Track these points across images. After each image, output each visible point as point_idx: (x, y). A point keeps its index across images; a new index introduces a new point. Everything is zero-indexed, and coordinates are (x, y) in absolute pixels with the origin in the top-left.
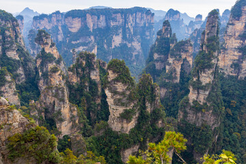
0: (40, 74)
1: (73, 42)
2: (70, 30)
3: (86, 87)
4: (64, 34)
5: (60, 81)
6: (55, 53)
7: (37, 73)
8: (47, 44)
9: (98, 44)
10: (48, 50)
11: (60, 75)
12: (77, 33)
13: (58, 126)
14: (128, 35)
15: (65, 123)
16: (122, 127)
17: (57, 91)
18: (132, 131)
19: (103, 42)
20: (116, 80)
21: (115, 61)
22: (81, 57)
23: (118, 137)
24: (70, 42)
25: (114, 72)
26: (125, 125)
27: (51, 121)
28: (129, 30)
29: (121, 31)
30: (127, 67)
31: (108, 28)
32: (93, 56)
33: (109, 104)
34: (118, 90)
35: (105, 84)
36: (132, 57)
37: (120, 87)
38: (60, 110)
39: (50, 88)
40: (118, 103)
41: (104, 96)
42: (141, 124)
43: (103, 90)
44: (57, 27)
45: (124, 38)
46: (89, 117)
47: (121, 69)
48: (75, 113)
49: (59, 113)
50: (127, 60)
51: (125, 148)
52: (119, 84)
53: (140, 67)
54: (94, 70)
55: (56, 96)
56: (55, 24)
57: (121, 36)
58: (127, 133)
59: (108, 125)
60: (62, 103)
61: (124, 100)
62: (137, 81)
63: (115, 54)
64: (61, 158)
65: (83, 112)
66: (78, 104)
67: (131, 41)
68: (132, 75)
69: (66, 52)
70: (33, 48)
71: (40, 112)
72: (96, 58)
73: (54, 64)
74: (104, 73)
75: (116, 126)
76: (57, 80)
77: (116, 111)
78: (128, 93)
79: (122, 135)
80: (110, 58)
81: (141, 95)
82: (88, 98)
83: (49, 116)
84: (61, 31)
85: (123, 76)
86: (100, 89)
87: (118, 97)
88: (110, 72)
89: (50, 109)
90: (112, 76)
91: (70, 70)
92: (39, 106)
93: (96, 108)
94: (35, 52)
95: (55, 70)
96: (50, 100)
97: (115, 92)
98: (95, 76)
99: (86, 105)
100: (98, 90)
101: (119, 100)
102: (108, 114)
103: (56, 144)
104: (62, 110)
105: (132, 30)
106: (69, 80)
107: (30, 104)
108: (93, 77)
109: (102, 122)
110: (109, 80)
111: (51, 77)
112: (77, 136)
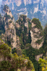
0: (5, 23)
1: (18, 11)
2: (17, 5)
3: (22, 29)
4: (14, 7)
5: (13, 27)
6: (11, 15)
7: (4, 23)
8: (8, 11)
9: (28, 11)
10: (8, 14)
11: (13, 24)
12: (20, 6)
13: (12, 44)
14: (41, 7)
15: (14, 43)
16: (36, 47)
17: (11, 30)
18: (40, 48)
19: (30, 10)
20: (35, 27)
21: (35, 19)
22: (21, 17)
23: (34, 50)
24: (17, 10)
25: (34, 23)
26: (38, 46)
27: (9, 42)
28: (42, 5)
29: (38, 5)
30: (40, 21)
31: (32, 4)
32: (26, 16)
33: (32, 37)
34: (36, 31)
35: (30, 28)
36: (42, 17)
37: (36, 30)
38: (12, 38)
39: (9, 29)
40: (35, 36)
41: (30, 34)
42: (44, 46)
43: (29, 31)
44: (12, 4)
45: (39, 9)
46: (23, 42)
47: (37, 23)
48: (18, 40)
49: (12, 39)
50: (40, 18)
51: (37, 55)
52: (36, 29)
53: (45, 22)
54: (26, 22)
55: (11, 32)
56: (11, 2)
57: (38, 8)
58: (38, 49)
59: (31, 45)
60: (13, 35)
61: (38, 36)
62: (44, 28)
63: (35, 16)
64: (13, 56)
65: (21, 39)
66: (19, 36)
67: (42, 10)
68: (42, 25)
69: (15, 14)
70: (3, 12)
71: (5, 38)
72: (27, 18)
73: (11, 19)
74: (30, 24)
75: (34, 46)
76: (11, 26)
77: (34, 40)
78: (40, 33)
79: (36, 49)
80: (33, 18)
81: (45, 34)
82: (23, 34)
83: (9, 40)
84: (13, 6)
85: (38, 25)
86: (28, 31)
87: (35, 34)
88: (33, 24)
89: (9, 37)
90: (33, 25)
91: (17, 22)
92: (5, 36)
93: (26, 38)
94: (3, 14)
95: (11, 22)
96: (9, 34)
97: (34, 32)
98: (26, 25)
99: (23, 37)
100: (27, 31)
101: (36, 35)
102: (31, 41)
103: (11, 51)
104: (13, 38)
105: (43, 5)
106: (16, 26)
107: (2, 35)
108: (25, 25)
109: (28, 44)
110: (32, 27)
111: (9, 25)
112: (19, 48)
